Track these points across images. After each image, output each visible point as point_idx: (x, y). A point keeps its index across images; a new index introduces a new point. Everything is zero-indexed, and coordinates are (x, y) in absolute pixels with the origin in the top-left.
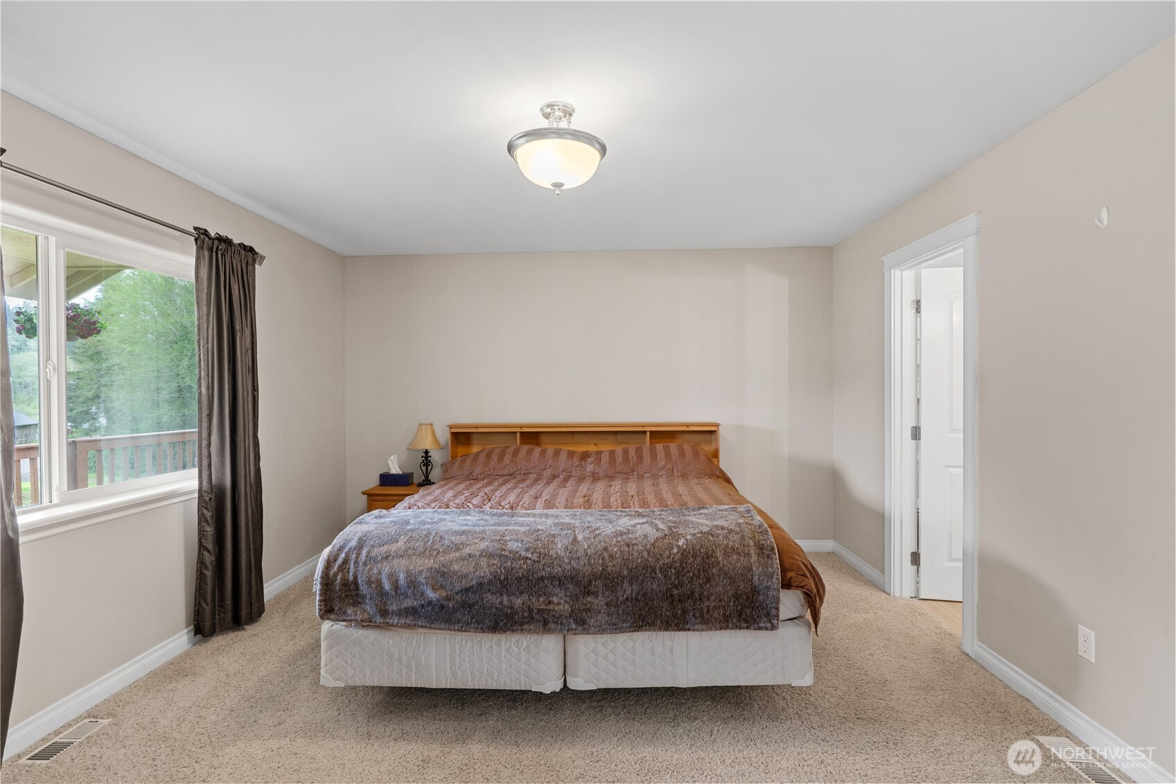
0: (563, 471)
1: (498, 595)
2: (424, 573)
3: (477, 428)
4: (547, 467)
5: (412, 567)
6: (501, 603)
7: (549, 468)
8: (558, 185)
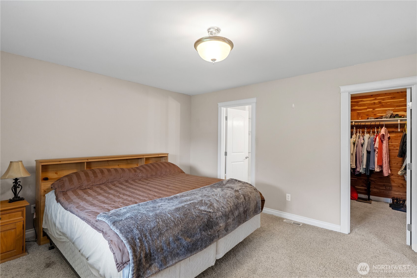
0: (129, 178)
1: (206, 231)
2: (180, 233)
3: (60, 161)
4: (121, 177)
5: (174, 233)
6: (208, 234)
7: (122, 177)
8: (214, 60)
